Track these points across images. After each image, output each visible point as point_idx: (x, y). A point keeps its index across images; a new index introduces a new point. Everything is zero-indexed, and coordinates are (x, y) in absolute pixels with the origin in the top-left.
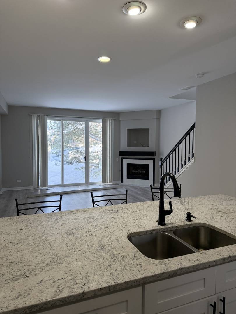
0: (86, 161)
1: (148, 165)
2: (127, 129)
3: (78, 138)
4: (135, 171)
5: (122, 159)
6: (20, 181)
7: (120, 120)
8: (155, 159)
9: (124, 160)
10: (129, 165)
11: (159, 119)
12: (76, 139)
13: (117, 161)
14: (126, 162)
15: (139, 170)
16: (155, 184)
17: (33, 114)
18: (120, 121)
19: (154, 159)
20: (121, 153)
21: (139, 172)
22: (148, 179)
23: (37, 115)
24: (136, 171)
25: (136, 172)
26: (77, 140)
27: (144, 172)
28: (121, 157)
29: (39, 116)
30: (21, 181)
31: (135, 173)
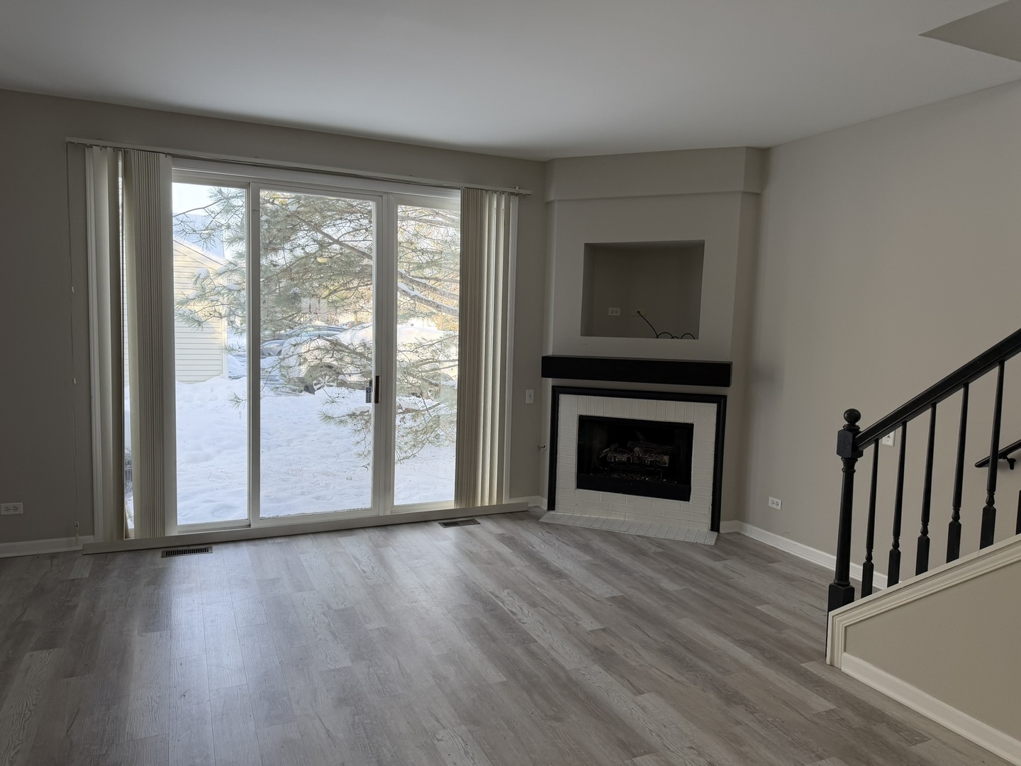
0: (377, 401)
1: (687, 429)
2: (586, 245)
3: (335, 291)
4: (615, 451)
5: (557, 391)
6: (16, 509)
7: (552, 198)
8: (725, 397)
9: (565, 399)
10: (586, 423)
11: (758, 195)
12: (327, 293)
13: (529, 400)
14: (573, 408)
15: (637, 449)
16: (722, 524)
17: (88, 142)
18: (551, 203)
19: (721, 401)
20: (552, 366)
21: (639, 457)
22: (688, 499)
23: (116, 149)
24: (623, 453)
25: (624, 458)
26: (333, 297)
27: (666, 458)
28: (550, 382)
29: (126, 153)
30: (21, 511)
31: (621, 463)
